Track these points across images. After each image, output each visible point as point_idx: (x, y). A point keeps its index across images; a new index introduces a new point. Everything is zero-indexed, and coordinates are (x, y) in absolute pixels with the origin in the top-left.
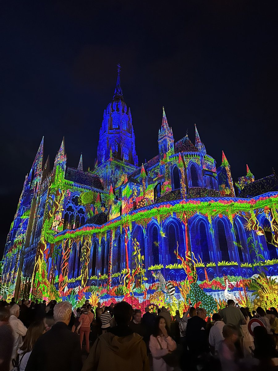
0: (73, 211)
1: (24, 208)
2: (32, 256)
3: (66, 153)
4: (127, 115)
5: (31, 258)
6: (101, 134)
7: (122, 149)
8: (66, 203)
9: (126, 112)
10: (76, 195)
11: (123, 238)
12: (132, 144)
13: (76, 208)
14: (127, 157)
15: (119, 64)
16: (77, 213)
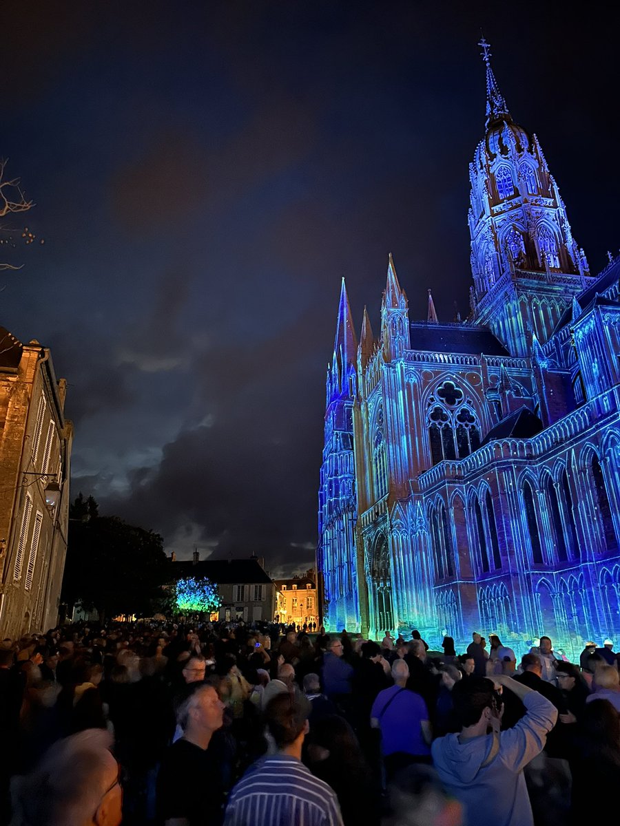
0: (445, 418)
1: (337, 434)
2: (379, 529)
3: (401, 290)
4: (532, 154)
5: (378, 532)
6: (473, 223)
7: (536, 244)
8: (427, 403)
9: (526, 147)
10: (445, 379)
11: (606, 460)
12: (562, 222)
13: (452, 412)
14: (555, 259)
15: (484, 40)
16: (456, 423)
